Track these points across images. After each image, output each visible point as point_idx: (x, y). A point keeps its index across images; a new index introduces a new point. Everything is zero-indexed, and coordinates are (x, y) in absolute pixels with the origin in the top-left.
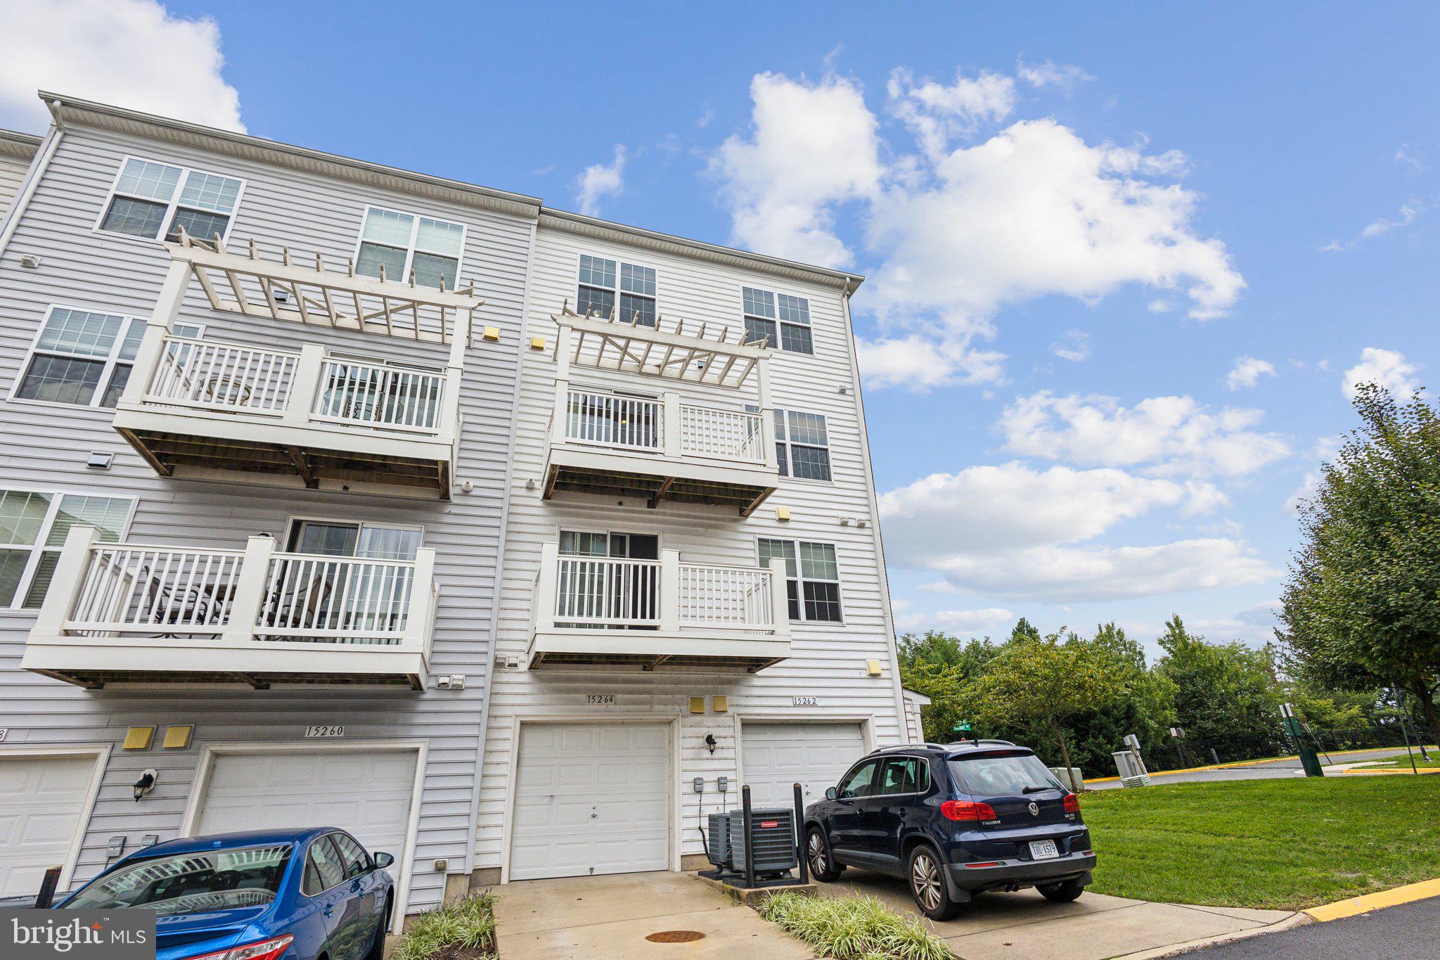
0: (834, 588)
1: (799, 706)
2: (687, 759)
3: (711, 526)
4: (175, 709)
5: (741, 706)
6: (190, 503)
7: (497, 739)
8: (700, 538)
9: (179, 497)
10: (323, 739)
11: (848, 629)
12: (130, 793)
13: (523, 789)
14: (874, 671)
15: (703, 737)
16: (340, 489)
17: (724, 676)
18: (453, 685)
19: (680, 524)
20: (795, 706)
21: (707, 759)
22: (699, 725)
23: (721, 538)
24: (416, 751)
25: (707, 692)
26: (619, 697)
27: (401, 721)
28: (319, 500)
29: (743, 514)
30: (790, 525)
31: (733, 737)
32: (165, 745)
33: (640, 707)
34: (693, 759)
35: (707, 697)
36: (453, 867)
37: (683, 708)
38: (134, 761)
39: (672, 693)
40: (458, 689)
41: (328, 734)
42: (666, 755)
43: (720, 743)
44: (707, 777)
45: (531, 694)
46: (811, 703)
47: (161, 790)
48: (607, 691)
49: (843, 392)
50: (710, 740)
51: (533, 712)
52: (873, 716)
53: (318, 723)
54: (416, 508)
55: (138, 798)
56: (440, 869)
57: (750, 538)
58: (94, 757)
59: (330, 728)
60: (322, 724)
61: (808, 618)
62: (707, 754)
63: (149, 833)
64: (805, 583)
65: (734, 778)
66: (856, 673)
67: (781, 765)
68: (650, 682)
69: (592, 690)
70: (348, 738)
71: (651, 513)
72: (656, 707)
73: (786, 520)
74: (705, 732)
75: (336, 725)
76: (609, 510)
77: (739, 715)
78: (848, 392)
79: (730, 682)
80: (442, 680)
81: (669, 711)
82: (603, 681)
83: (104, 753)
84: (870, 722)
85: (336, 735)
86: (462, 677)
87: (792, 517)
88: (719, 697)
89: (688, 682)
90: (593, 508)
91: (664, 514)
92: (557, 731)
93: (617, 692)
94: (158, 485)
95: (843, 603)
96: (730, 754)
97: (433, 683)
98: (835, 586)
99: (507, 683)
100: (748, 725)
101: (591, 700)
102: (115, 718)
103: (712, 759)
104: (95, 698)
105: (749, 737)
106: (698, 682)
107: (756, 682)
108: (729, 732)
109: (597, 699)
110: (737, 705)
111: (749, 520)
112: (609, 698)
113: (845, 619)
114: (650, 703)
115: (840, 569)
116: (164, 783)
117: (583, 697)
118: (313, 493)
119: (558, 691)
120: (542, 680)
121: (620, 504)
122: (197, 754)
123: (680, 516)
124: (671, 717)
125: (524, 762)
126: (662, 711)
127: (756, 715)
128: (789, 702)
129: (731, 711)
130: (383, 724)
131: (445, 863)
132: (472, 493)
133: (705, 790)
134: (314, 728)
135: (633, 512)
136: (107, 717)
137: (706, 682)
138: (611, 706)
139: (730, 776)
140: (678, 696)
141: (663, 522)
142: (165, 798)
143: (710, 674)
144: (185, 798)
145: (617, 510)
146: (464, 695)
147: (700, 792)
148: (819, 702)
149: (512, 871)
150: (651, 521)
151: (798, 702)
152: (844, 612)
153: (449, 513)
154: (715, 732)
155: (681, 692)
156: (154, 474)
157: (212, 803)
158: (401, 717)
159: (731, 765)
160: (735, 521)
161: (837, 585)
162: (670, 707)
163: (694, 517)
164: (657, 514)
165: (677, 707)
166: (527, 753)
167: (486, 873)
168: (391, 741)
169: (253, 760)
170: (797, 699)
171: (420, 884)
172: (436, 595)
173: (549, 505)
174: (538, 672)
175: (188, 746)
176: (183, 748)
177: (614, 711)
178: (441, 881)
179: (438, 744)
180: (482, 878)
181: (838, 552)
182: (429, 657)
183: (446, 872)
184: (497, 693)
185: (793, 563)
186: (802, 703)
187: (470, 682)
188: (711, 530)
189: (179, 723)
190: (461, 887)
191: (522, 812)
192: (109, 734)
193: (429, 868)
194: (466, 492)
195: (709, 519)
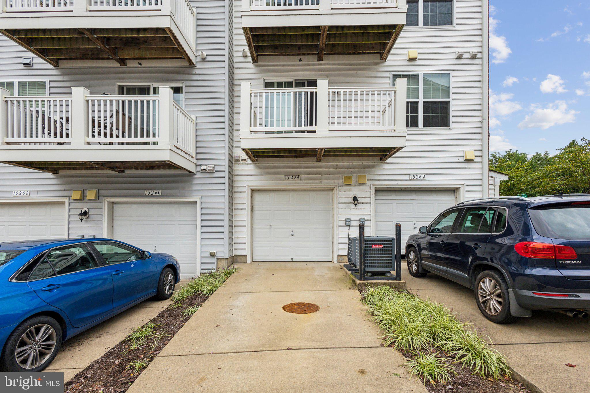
0: (446, 104)
1: (414, 180)
2: (342, 209)
3: (360, 69)
4: (89, 182)
5: (375, 180)
7: (240, 198)
8: (353, 78)
9: (66, 78)
10: (152, 196)
11: (454, 131)
12: (78, 218)
13: (256, 222)
14: (468, 157)
15: (351, 197)
16: (137, 65)
17: (365, 163)
18: (209, 170)
19: (339, 70)
20: (411, 180)
21: (353, 209)
22: (349, 191)
23: (367, 77)
24: (195, 202)
25: (355, 173)
26: (303, 176)
27: (186, 188)
28: (129, 73)
29: (383, 59)
30: (417, 62)
31: (369, 197)
32: (87, 198)
33: (315, 181)
34: (345, 209)
35: (354, 175)
36: (219, 255)
37: (340, 181)
38: (79, 205)
39: (334, 173)
40: (211, 172)
41: (154, 194)
42: (330, 206)
43: (360, 200)
44: (352, 218)
45: (255, 175)
46: (422, 178)
47: (92, 217)
48: (295, 173)
50: (355, 199)
51: (257, 184)
52: (465, 185)
53: (149, 189)
54: (178, 72)
55: (81, 220)
56: (213, 255)
57: (387, 74)
58: (63, 203)
59: (155, 191)
60: (151, 190)
61: (424, 126)
62: (353, 206)
63: (92, 234)
64: (424, 102)
65: (369, 219)
66: (456, 160)
67: (399, 212)
68: (320, 168)
69: (288, 172)
70: (163, 196)
71: (321, 65)
72: (324, 181)
73: (415, 60)
74: (352, 194)
75: (158, 190)
76: (293, 65)
77: (374, 185)
79: (369, 167)
80: (203, 168)
81: (331, 183)
82: (293, 167)
83: (67, 201)
84: (462, 189)
85: (158, 194)
86: (212, 166)
87: (419, 57)
88: (361, 175)
89: (343, 167)
90: (283, 65)
91: (328, 64)
92: (272, 194)
93: (301, 173)
94: (55, 72)
95: (452, 114)
96: (368, 206)
97: (199, 169)
98: (447, 103)
99: (242, 170)
100: (378, 191)
101: (287, 178)
102: (67, 187)
103: (357, 209)
104: (57, 178)
105: (378, 198)
106: (349, 167)
107: (386, 166)
108: (367, 195)
109: (290, 177)
110: (373, 180)
111: (387, 63)
112: (297, 177)
113: (452, 125)
114: (320, 179)
115: (452, 91)
116: (92, 214)
117: (283, 176)
118: (124, 69)
119: (269, 173)
120: (260, 168)
121: (300, 60)
122: (102, 202)
123: (339, 64)
124: (333, 187)
125: (255, 209)
126: (326, 183)
127: (384, 185)
128: (407, 178)
129: (368, 183)
130: (178, 189)
131: (214, 253)
132: (207, 60)
133: (352, 225)
134: (148, 191)
135: (309, 65)
136: (64, 186)
137: (354, 167)
138: (298, 181)
139: (367, 218)
140: (337, 175)
141: (328, 70)
142: (94, 220)
143: (356, 162)
144: (101, 220)
145: (298, 65)
146: (215, 175)
147: (349, 226)
148: (427, 177)
149: (254, 257)
151: (413, 178)
152: (452, 120)
153: (196, 74)
154: (358, 195)
155: (339, 173)
156: (52, 67)
157: (116, 223)
158: (187, 187)
159: (368, 212)
160: (377, 64)
161: (448, 102)
162: (332, 181)
163: (349, 64)
164: (324, 64)
165: (336, 181)
166: (256, 205)
167: (240, 257)
168: (182, 197)
169: (129, 205)
170: (412, 176)
171: (204, 260)
172: (194, 122)
173: (257, 66)
174: (258, 164)
175: (97, 198)
176: (95, 199)
177: (301, 183)
178: (214, 260)
179: (205, 199)
180: (239, 259)
181: (452, 79)
182: (194, 156)
183: (216, 257)
184: (237, 175)
185: (418, 89)
186: (415, 178)
187: (217, 168)
188: (360, 72)
189: (91, 189)
190: (224, 264)
191: (257, 232)
192: (66, 193)
193: (208, 254)
194: (204, 60)
195: (359, 64)
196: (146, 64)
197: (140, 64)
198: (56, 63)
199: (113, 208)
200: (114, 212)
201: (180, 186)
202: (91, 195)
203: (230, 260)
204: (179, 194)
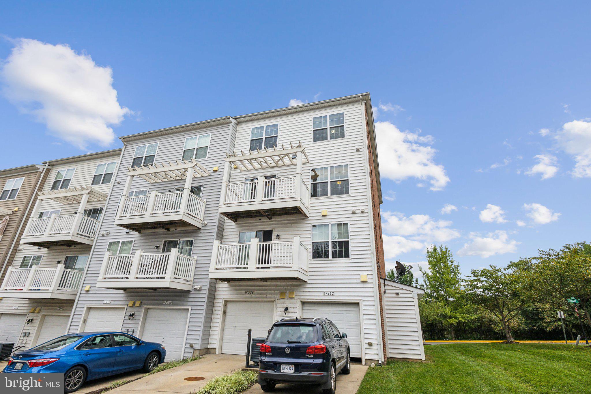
0: (347, 243)
1: (326, 295)
2: (278, 316)
3: (293, 223)
4: (139, 296)
5: (300, 295)
6: (145, 239)
7: (217, 306)
8: (290, 228)
9: (142, 238)
10: (167, 305)
11: (353, 261)
13: (226, 323)
14: (363, 280)
15: (284, 308)
16: (174, 230)
17: (294, 283)
19: (281, 224)
20: (324, 295)
22: (283, 303)
23: (297, 227)
24: (188, 309)
25: (288, 290)
26: (256, 292)
27: (185, 300)
28: (170, 234)
29: (306, 216)
30: (327, 217)
31: (296, 308)
32: (136, 306)
33: (262, 296)
34: (280, 316)
35: (288, 292)
36: (196, 347)
37: (278, 296)
38: (131, 310)
39: (274, 290)
40: (199, 290)
43: (289, 310)
45: (228, 291)
46: (332, 294)
48: (251, 290)
49: (358, 150)
50: (286, 309)
51: (228, 297)
52: (362, 300)
53: (167, 300)
54: (192, 232)
55: (129, 319)
56: (191, 347)
57: (309, 225)
58: (124, 308)
59: (169, 302)
61: (333, 257)
64: (332, 242)
66: (354, 281)
68: (266, 286)
69: (247, 289)
70: (173, 305)
71: (270, 221)
72: (268, 296)
73: (326, 215)
74: (285, 305)
75: (171, 301)
76: (256, 223)
77: (299, 299)
78: (361, 150)
79: (297, 286)
80: (195, 287)
81: (273, 297)
82: (250, 286)
83: (126, 307)
84: (361, 303)
85: (170, 304)
86: (200, 286)
87: (328, 214)
88: (292, 292)
89: (280, 286)
90: (251, 223)
91: (275, 221)
92: (238, 304)
93: (255, 290)
94: (138, 235)
95: (350, 249)
96: (295, 315)
97: (193, 289)
99: (221, 287)
100: (303, 303)
101: (246, 293)
104: (125, 293)
105: (305, 308)
106: (284, 286)
107: (308, 285)
108: (295, 306)
109: (248, 293)
110: (299, 295)
111: (310, 218)
112: (252, 292)
113: (351, 257)
114: (266, 294)
115: (350, 234)
116: (136, 316)
117: (244, 292)
118: (169, 232)
119: (236, 290)
120: (231, 286)
121: (260, 220)
122: (142, 308)
123: (281, 221)
124: (273, 300)
125: (226, 314)
126: (270, 297)
127: (307, 299)
128: (322, 294)
129: (296, 297)
130: (181, 301)
131: (193, 345)
134: (165, 302)
135: (264, 222)
137: (287, 286)
138: (253, 295)
140: (277, 292)
141: (275, 224)
142: (136, 319)
143: (289, 283)
144: (139, 320)
145: (259, 222)
146: (201, 292)
148: (335, 294)
149: (220, 350)
150: (271, 224)
151: (325, 294)
152: (350, 253)
153: (201, 233)
154: (289, 306)
155: (278, 290)
156: (137, 233)
157: (147, 321)
160: (303, 219)
161: (348, 241)
163: (287, 220)
164: (273, 221)
165: (276, 296)
166: (228, 311)
167: (212, 349)
168: (182, 306)
169: (155, 310)
170: (325, 292)
171: (187, 350)
172: (196, 260)
173: (237, 224)
174: (231, 283)
175: (140, 306)
176: (139, 306)
177: (254, 297)
178: (192, 350)
179: (194, 308)
180: (211, 351)
181: (349, 226)
182: (192, 280)
183: (194, 348)
184: (218, 291)
185: (328, 233)
186: (327, 294)
187: (203, 288)
188: (293, 225)
189: (138, 300)
190: (197, 353)
191: (226, 331)
192: (127, 302)
193: (188, 346)
194: (206, 225)
195: (293, 220)
196: (179, 229)
197: (176, 229)
198: (139, 232)
199: (147, 311)
200: (148, 314)
201: (182, 298)
202: (137, 304)
203: (205, 351)
204: (181, 304)
